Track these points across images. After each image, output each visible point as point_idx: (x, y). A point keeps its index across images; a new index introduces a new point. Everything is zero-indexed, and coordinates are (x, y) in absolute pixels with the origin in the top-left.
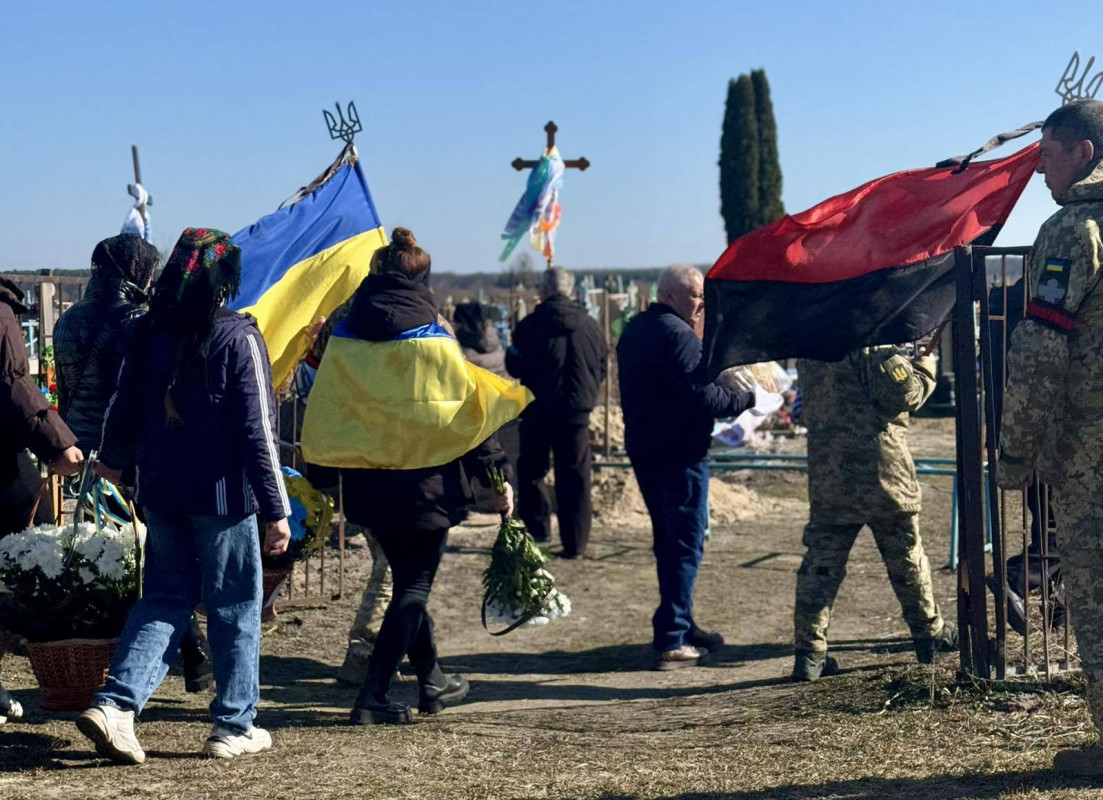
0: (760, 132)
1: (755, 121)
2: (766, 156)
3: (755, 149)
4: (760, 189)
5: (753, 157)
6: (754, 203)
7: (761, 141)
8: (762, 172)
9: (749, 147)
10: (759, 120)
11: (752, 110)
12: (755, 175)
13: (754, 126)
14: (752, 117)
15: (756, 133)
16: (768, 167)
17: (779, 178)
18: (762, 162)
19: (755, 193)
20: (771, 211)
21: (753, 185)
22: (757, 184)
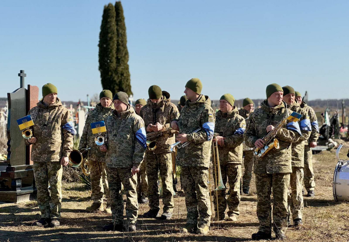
0: (117, 30)
1: (115, 25)
2: (120, 42)
3: (115, 39)
4: (117, 58)
5: (113, 42)
6: (114, 65)
7: (118, 35)
8: (118, 50)
9: (111, 38)
10: (117, 25)
11: (114, 20)
12: (114, 52)
13: (115, 28)
14: (114, 23)
15: (115, 31)
16: (122, 48)
17: (127, 53)
18: (118, 45)
19: (114, 60)
20: (122, 69)
21: (113, 56)
22: (115, 56)
